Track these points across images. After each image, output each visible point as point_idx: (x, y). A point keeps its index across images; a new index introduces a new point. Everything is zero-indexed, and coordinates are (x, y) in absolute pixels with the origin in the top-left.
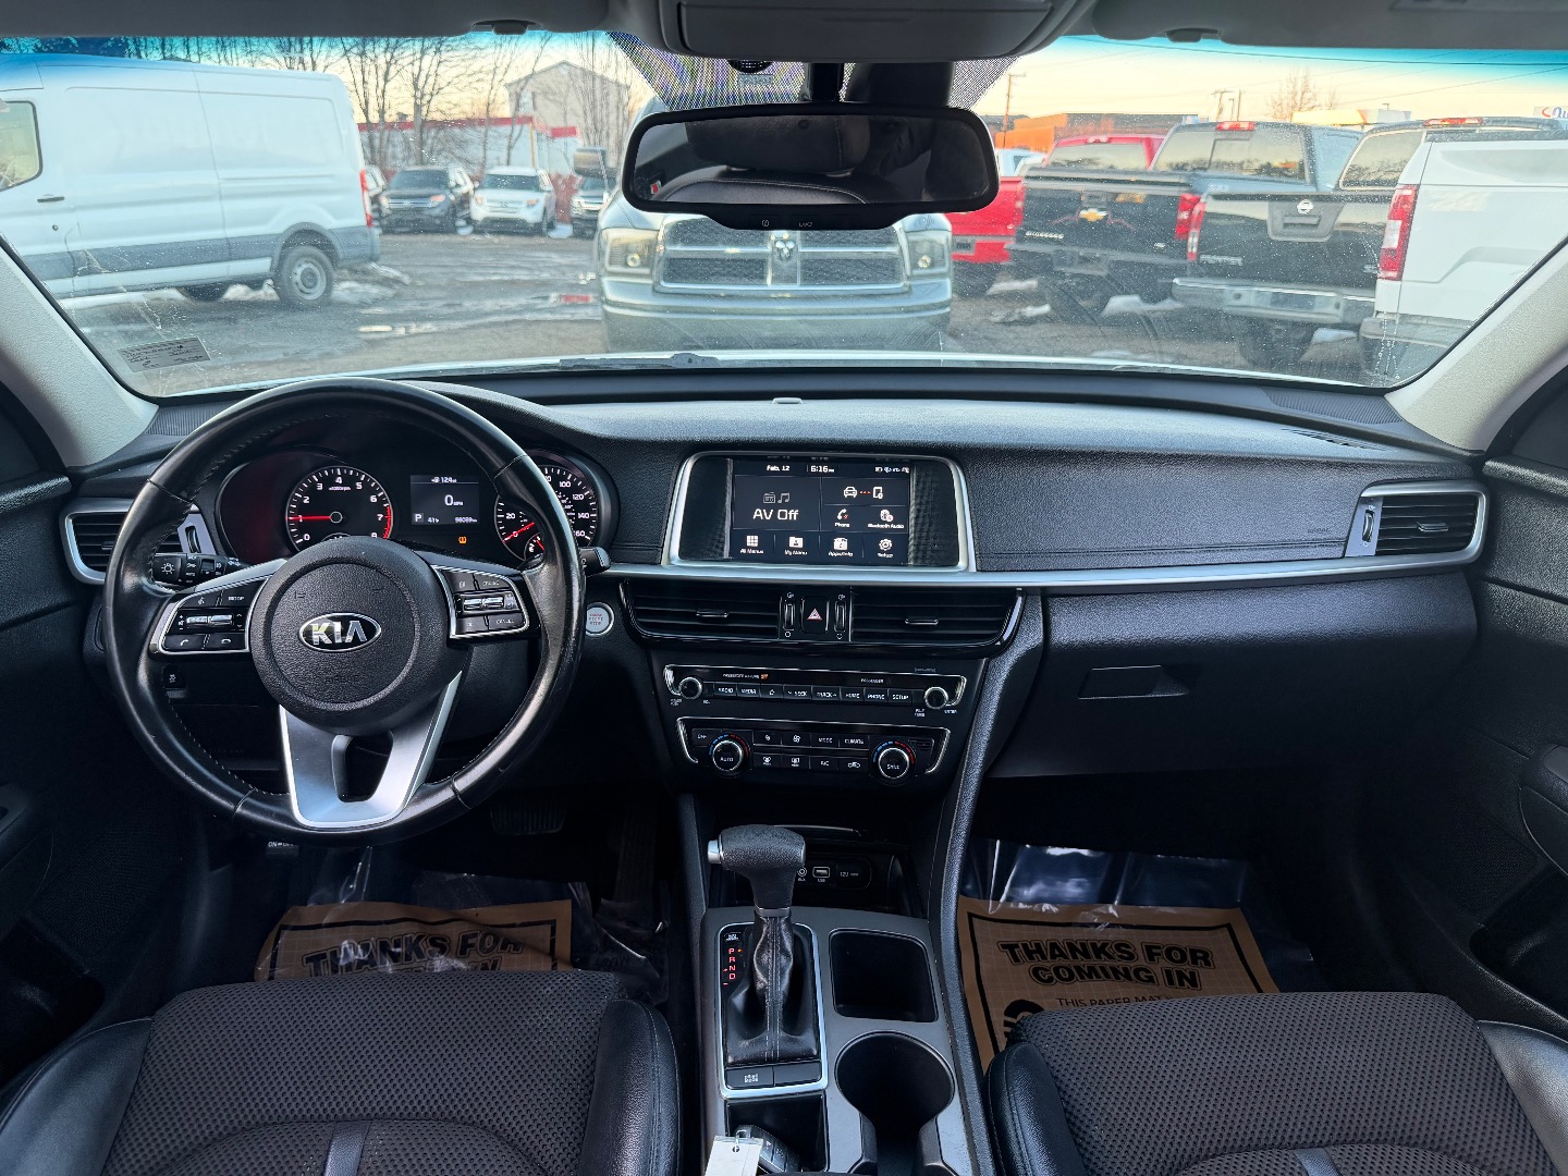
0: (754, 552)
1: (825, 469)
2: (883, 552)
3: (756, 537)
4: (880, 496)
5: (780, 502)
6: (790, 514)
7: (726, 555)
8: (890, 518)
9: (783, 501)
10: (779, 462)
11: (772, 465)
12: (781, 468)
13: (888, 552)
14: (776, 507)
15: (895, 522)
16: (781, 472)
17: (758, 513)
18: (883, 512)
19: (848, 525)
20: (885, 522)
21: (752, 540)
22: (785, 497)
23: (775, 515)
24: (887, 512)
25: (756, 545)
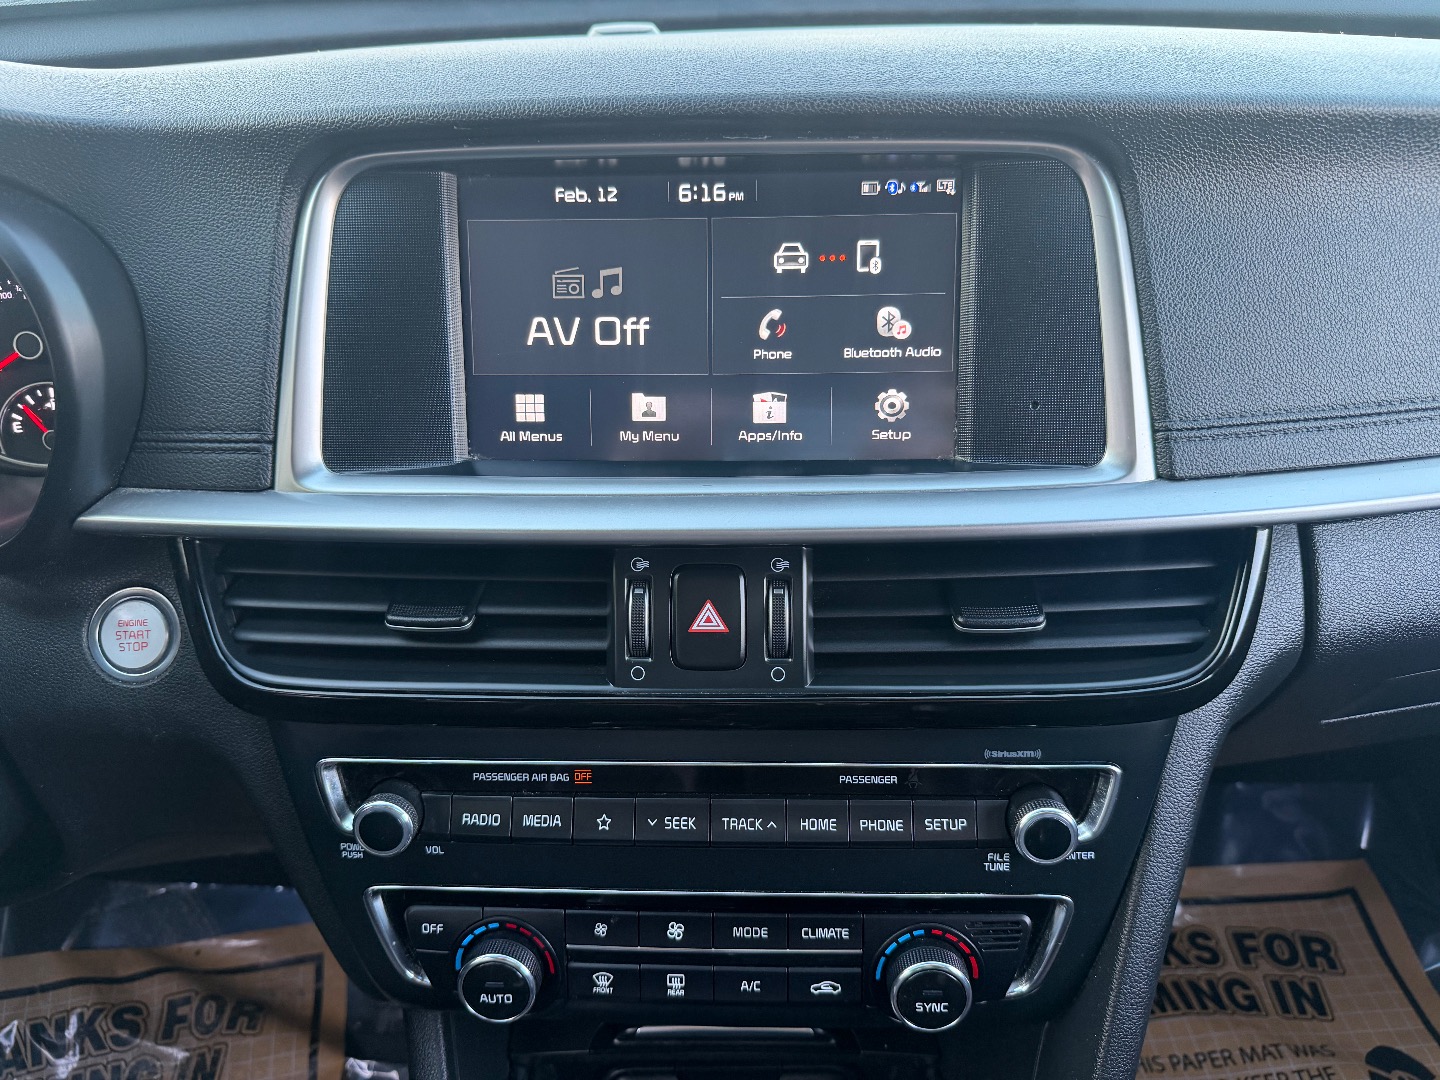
0: (536, 438)
1: (719, 193)
2: (884, 426)
3: (540, 398)
4: (876, 266)
5: (598, 294)
6: (629, 327)
7: (461, 451)
8: (902, 329)
9: (607, 290)
10: (588, 175)
11: (569, 187)
12: (593, 195)
13: (898, 426)
14: (589, 309)
15: (916, 340)
16: (594, 209)
17: (539, 330)
18: (884, 313)
19: (787, 355)
20: (890, 342)
21: (530, 407)
22: (611, 281)
23: (586, 331)
24: (895, 311)
25: (541, 418)
